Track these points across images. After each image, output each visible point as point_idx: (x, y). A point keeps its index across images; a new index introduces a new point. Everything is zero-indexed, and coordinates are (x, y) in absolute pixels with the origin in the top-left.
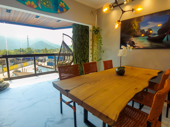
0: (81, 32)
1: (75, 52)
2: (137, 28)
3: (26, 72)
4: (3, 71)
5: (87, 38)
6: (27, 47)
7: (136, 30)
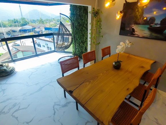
0: (80, 11)
1: (73, 32)
2: (140, 14)
3: (24, 45)
4: (2, 45)
5: (86, 20)
6: (21, 17)
7: (139, 17)
